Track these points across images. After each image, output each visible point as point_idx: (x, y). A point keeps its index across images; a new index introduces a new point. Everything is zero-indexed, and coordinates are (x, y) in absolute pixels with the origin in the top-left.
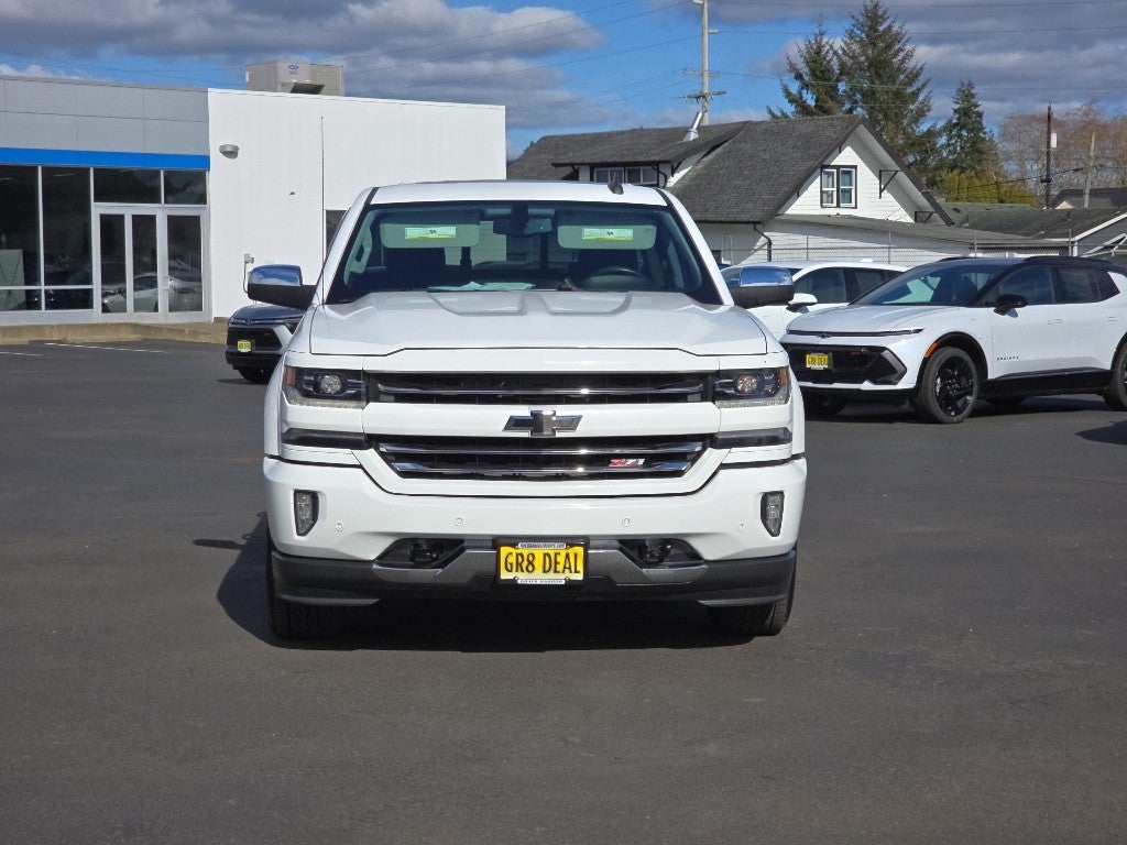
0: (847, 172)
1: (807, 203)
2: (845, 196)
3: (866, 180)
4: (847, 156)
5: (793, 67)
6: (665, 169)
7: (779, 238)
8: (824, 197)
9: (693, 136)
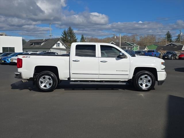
0: (59, 44)
1: (55, 46)
2: (59, 46)
3: (61, 44)
4: (59, 42)
5: (62, 33)
6: (41, 43)
7: (52, 50)
8: (56, 46)
9: (44, 40)
